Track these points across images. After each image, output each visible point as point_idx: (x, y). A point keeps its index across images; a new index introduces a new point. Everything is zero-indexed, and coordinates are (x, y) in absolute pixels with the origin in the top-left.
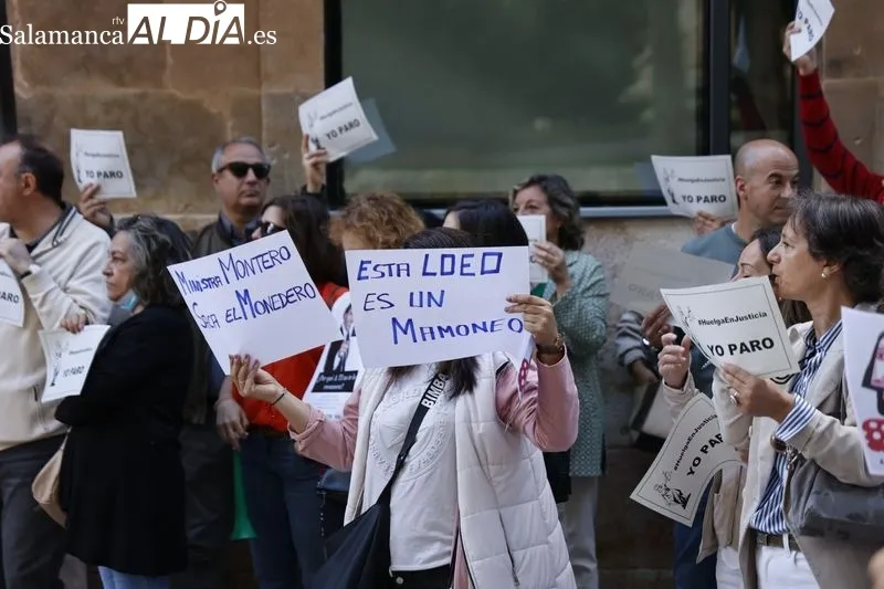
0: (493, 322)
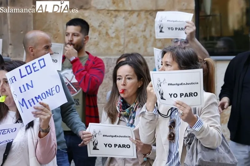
0: (51, 89)
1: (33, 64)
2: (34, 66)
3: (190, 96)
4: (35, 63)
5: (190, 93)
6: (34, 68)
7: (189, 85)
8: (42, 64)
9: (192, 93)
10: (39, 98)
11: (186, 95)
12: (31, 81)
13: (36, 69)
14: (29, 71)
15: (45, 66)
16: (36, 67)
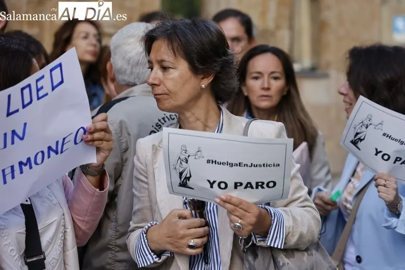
0: (64, 139)
1: (37, 81)
2: (40, 84)
3: (257, 188)
4: (43, 77)
5: (257, 183)
6: (38, 90)
7: (258, 167)
8: (57, 80)
9: (263, 183)
10: (26, 165)
11: (249, 185)
12: (25, 124)
13: (41, 93)
14: (27, 100)
15: (62, 82)
16: (42, 88)
